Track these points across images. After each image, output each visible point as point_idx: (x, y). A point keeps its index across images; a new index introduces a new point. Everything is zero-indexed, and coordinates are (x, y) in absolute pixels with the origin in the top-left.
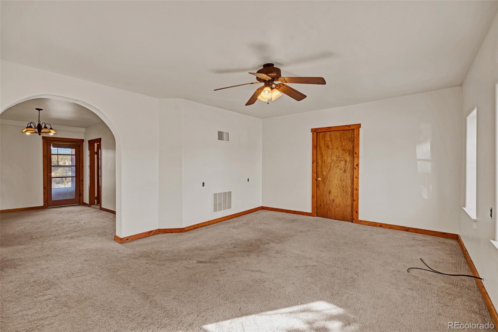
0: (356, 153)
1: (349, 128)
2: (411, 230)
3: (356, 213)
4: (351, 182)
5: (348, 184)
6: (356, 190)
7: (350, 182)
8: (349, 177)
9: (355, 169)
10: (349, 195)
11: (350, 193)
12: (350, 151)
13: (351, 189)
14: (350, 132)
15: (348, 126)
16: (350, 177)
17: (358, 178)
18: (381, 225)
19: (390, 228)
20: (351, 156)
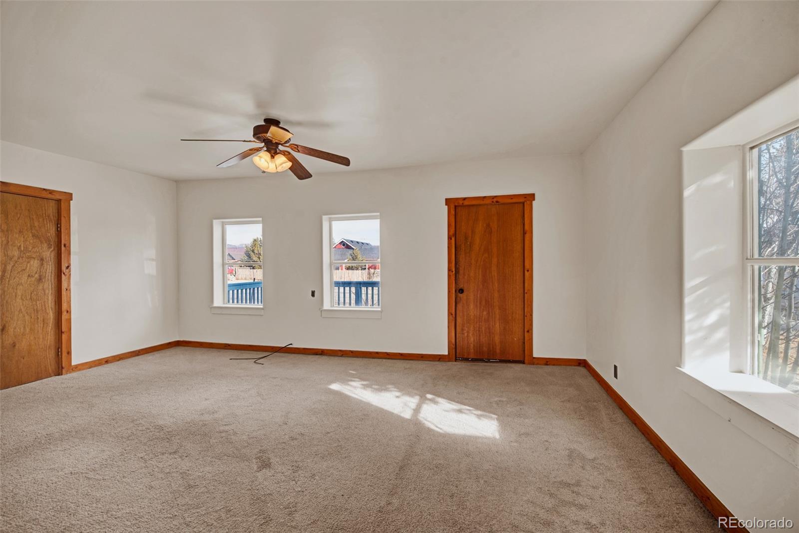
0: (65, 245)
1: (50, 196)
2: (142, 353)
3: (67, 355)
4: (54, 300)
5: (48, 304)
6: (67, 312)
7: (52, 299)
8: (49, 291)
9: (64, 273)
10: (50, 325)
11: (52, 320)
12: (49, 241)
13: (53, 313)
14: (51, 204)
15: (48, 192)
16: (52, 289)
17: (70, 290)
18: (107, 361)
19: (118, 360)
20: (52, 251)
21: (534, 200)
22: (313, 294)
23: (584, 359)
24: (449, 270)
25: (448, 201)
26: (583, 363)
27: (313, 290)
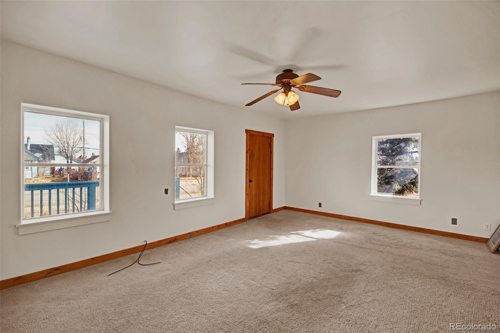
21: (274, 137)
22: (166, 191)
23: (284, 206)
24: (246, 169)
25: (247, 131)
26: (285, 208)
27: (167, 188)
